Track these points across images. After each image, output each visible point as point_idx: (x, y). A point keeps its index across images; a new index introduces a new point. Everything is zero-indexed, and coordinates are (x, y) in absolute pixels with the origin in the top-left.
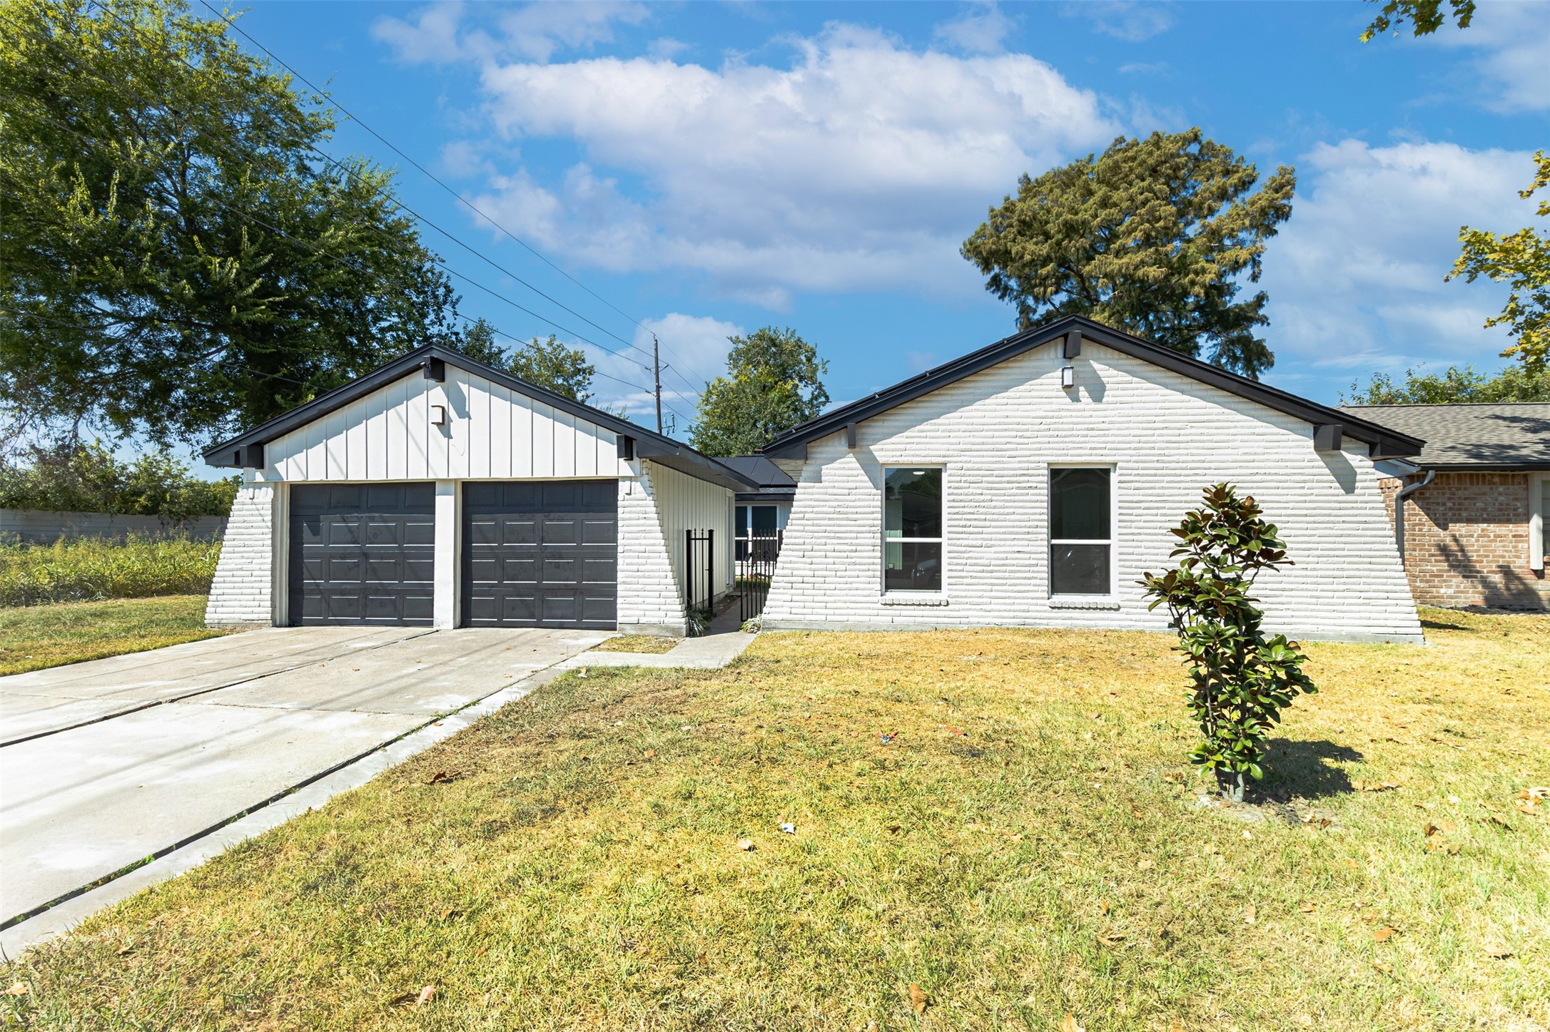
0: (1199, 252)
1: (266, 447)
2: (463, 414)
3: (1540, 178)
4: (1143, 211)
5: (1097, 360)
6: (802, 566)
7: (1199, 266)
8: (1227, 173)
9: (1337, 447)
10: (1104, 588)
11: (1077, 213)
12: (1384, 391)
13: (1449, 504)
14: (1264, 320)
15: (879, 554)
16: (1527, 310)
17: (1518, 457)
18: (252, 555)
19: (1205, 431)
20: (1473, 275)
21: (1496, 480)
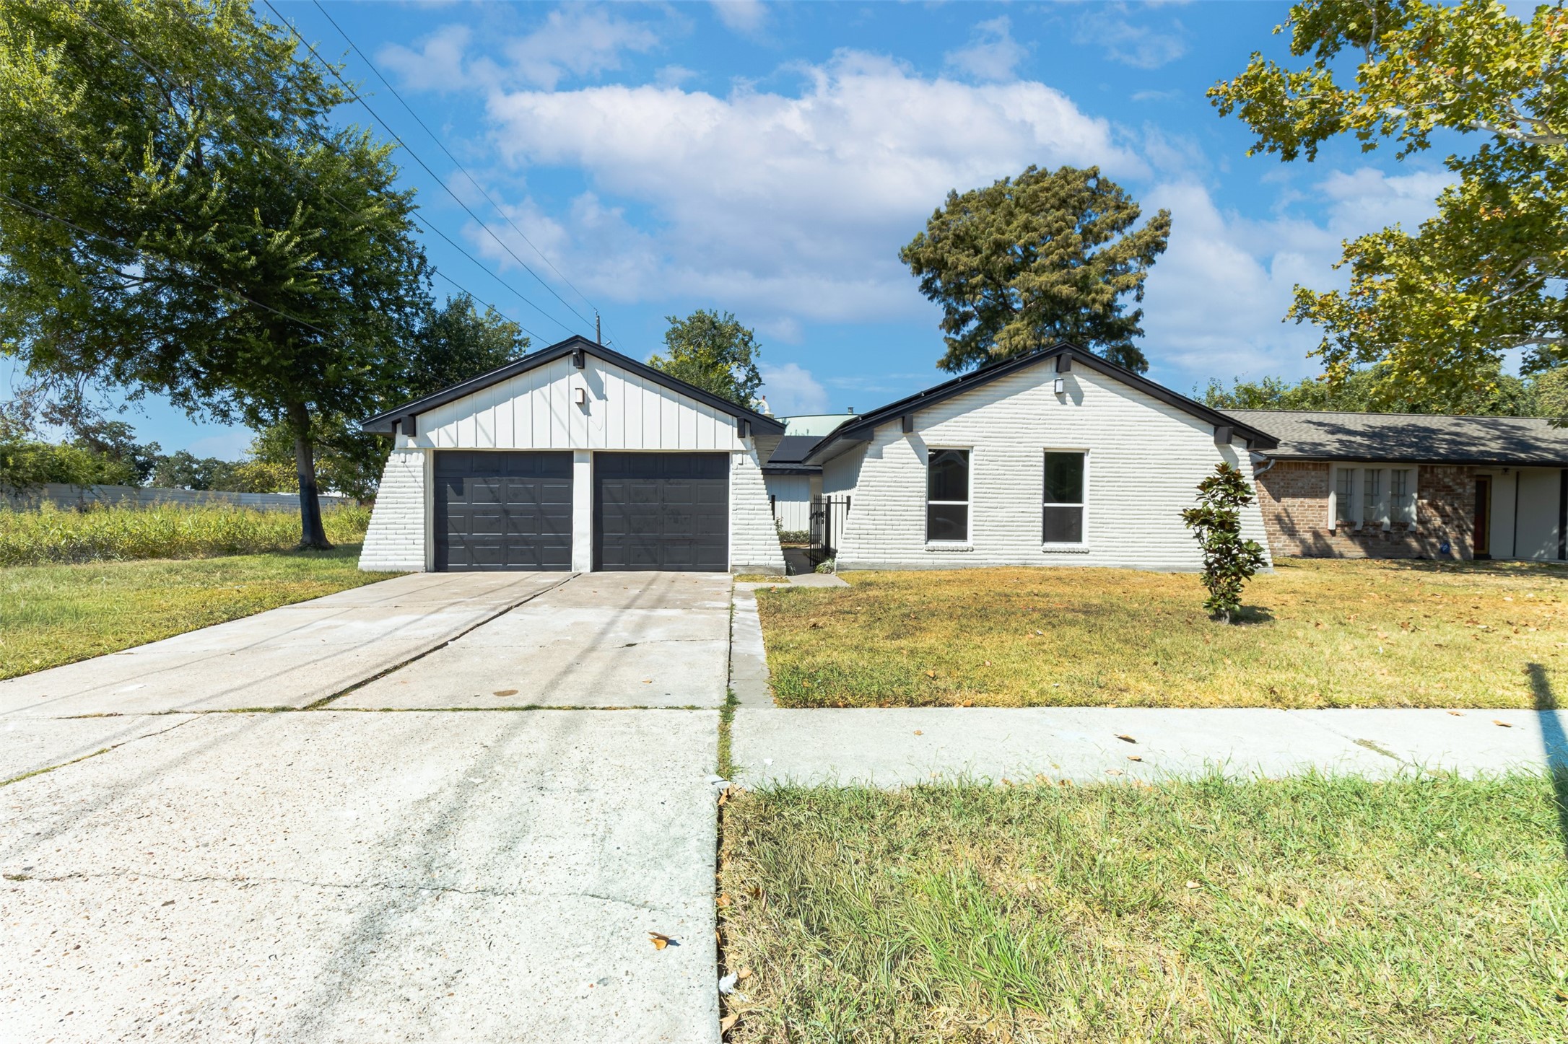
0: (1099, 275)
1: (418, 418)
2: (601, 396)
3: (1344, 258)
4: (1059, 238)
5: (1078, 375)
6: (867, 522)
7: (1099, 286)
8: (1118, 208)
9: (1229, 442)
10: (1078, 538)
11: (1003, 234)
12: (1217, 393)
13: (1282, 484)
14: (1140, 333)
15: (924, 513)
16: (1333, 348)
17: (1325, 452)
18: (405, 511)
19: (1147, 428)
20: (1300, 319)
21: (1310, 467)
